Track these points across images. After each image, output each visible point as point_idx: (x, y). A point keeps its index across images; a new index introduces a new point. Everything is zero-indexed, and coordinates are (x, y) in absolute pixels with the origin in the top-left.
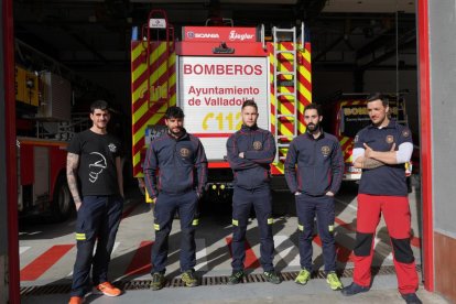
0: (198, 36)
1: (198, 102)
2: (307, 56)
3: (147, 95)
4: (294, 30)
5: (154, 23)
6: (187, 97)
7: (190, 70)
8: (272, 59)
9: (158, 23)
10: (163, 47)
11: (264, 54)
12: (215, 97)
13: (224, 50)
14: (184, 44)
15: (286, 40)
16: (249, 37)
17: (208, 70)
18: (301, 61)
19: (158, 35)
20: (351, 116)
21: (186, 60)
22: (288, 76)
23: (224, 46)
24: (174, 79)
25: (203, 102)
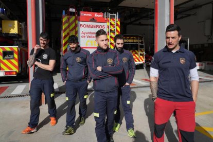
0: (85, 15)
1: (85, 37)
2: (119, 23)
3: (68, 34)
4: (115, 15)
5: (71, 10)
6: (81, 35)
7: (82, 26)
8: (108, 24)
9: (72, 10)
10: (73, 18)
11: (105, 22)
12: (90, 35)
13: (93, 20)
14: (80, 17)
15: (113, 17)
16: (101, 16)
17: (88, 26)
18: (117, 25)
19: (72, 14)
20: (126, 42)
21: (81, 23)
22: (113, 30)
23: (93, 19)
24: (77, 29)
25: (86, 37)
